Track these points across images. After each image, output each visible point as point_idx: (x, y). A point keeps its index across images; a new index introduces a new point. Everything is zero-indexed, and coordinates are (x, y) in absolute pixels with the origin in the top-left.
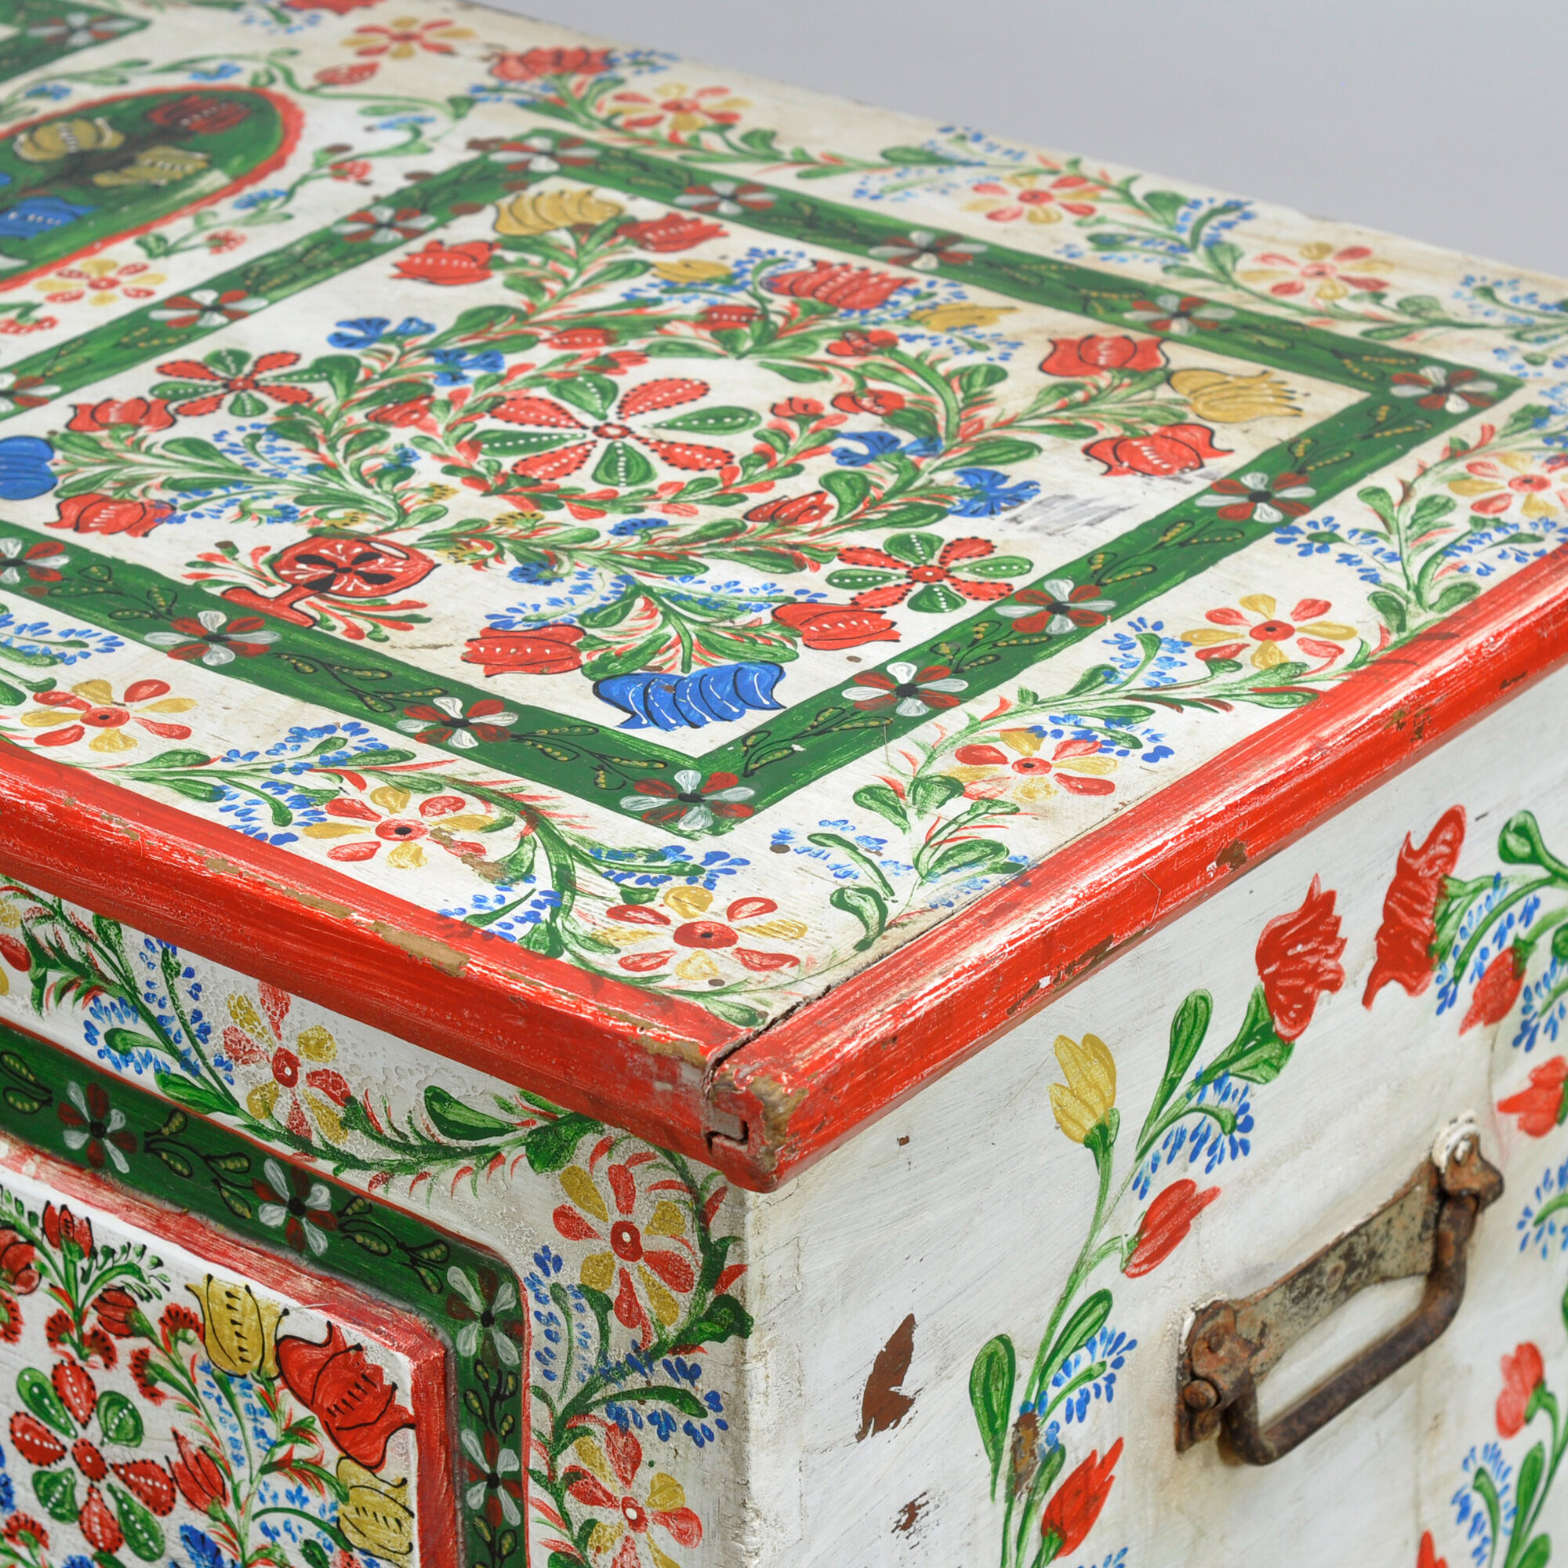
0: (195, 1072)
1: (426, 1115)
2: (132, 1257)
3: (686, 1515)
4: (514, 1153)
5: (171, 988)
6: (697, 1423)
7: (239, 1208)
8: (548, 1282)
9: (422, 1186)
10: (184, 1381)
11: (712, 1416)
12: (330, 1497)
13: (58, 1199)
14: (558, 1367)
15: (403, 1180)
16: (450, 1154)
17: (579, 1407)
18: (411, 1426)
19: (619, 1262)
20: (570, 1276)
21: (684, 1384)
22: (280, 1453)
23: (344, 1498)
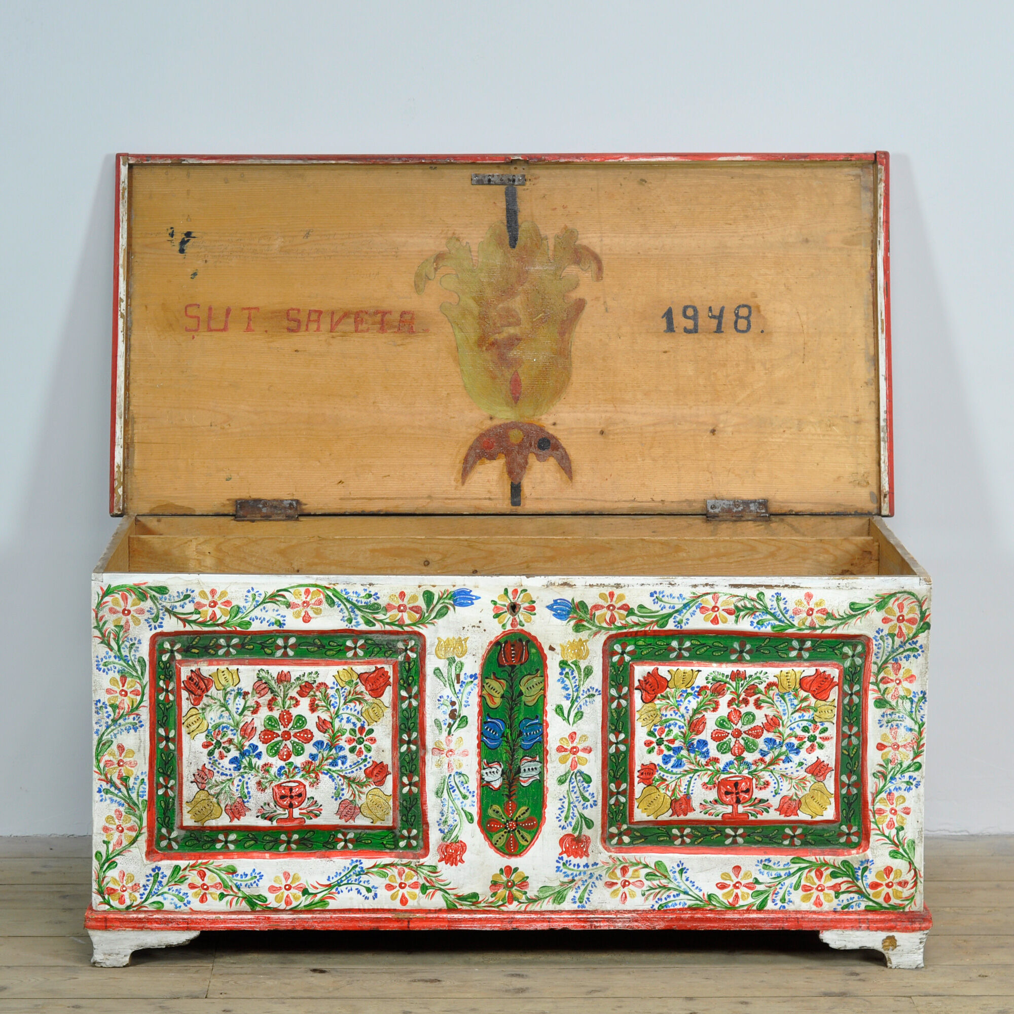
0: (783, 622)
1: (849, 609)
2: (758, 675)
3: (912, 676)
4: (872, 609)
5: (778, 604)
6: (916, 654)
7: (783, 656)
8: (879, 636)
9: (847, 626)
10: (770, 701)
11: (920, 650)
12: (812, 712)
13: (735, 670)
14: (880, 655)
15: (841, 627)
16: (855, 616)
17: (886, 662)
18: (837, 685)
19: (898, 624)
20: (886, 632)
21: (914, 646)
22: (798, 707)
23: (816, 711)
